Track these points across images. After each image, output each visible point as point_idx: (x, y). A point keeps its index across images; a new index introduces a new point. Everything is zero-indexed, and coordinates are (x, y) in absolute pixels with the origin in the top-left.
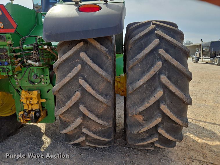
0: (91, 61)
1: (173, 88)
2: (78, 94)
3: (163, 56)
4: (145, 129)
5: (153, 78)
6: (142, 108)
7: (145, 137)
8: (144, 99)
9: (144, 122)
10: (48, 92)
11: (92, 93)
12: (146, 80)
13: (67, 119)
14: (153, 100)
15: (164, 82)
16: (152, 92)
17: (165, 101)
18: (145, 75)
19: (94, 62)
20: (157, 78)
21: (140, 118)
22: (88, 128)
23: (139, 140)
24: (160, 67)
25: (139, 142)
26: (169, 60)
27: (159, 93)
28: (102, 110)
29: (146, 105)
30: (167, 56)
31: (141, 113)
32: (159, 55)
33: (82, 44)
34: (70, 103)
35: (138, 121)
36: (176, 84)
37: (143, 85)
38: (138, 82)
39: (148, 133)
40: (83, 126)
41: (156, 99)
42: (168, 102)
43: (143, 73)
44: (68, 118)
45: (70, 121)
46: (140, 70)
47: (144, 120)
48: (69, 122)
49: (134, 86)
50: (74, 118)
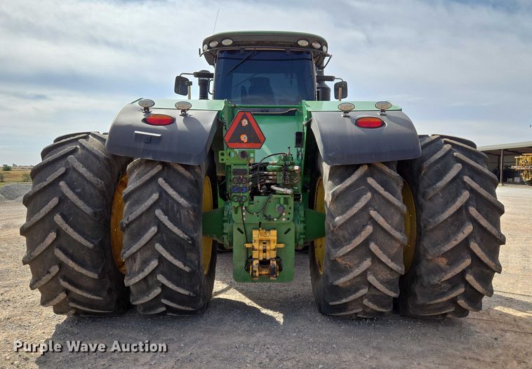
0: (382, 189)
1: (484, 222)
2: (369, 229)
3: (469, 185)
4: (449, 276)
5: (459, 211)
6: (448, 247)
7: (446, 290)
8: (449, 236)
9: (448, 267)
10: (286, 233)
11: (386, 228)
12: (452, 212)
13: (348, 263)
14: (461, 237)
15: (474, 215)
16: (460, 227)
17: (475, 239)
18: (450, 207)
19: (386, 190)
20: (464, 211)
21: (443, 262)
22: (375, 275)
23: (437, 295)
24: (468, 197)
25: (436, 299)
26: (477, 189)
27: (469, 228)
28: (396, 250)
29: (454, 243)
30: (474, 185)
31: (445, 255)
32: (465, 183)
33: (366, 167)
34: (358, 240)
35: (439, 266)
36: (487, 218)
37: (447, 219)
38: (443, 215)
39: (450, 283)
40: (369, 272)
41: (465, 236)
42: (478, 239)
43: (447, 205)
44: (349, 261)
45: (352, 265)
46: (442, 200)
47: (448, 264)
48: (350, 267)
49: (436, 220)
50: (358, 261)
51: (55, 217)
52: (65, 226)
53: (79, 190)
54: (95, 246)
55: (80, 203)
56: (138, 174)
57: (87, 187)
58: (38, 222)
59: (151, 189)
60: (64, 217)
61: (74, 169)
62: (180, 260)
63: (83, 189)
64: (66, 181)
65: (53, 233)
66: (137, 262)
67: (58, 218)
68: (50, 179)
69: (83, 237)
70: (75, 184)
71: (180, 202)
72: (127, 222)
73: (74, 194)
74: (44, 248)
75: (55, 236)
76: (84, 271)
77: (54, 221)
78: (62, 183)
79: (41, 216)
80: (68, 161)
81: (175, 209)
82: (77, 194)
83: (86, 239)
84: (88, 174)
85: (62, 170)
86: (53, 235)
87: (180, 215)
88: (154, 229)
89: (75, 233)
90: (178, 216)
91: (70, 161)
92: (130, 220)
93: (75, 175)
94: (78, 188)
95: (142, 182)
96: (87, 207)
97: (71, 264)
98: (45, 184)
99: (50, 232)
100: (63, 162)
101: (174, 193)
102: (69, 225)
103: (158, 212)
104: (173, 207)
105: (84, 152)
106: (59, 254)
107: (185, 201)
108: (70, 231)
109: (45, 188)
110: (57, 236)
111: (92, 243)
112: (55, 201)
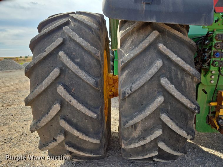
51: (58, 89)
52: (68, 98)
53: (78, 60)
54: (98, 115)
55: (82, 74)
56: (132, 42)
57: (86, 57)
58: (41, 94)
59: (150, 56)
60: (67, 88)
61: (71, 39)
62: (184, 130)
63: (82, 59)
64: (64, 51)
65: (57, 105)
66: (137, 129)
67: (61, 90)
68: (49, 49)
69: (87, 107)
70: (74, 53)
71: (186, 69)
72: (130, 92)
73: (75, 65)
74: (49, 119)
75: (59, 108)
76: (87, 139)
77: (57, 93)
78: (61, 53)
79: (44, 88)
80: (64, 32)
81: (179, 76)
82: (77, 64)
83: (89, 109)
84: (85, 44)
85: (59, 40)
86: (57, 107)
87: (185, 83)
88: (160, 99)
89: (79, 104)
90: (183, 84)
91: (65, 31)
92: (133, 90)
93: (72, 45)
94: (78, 58)
95: (141, 50)
96: (89, 77)
97: (76, 133)
98: (45, 54)
99: (54, 103)
100: (59, 33)
101: (179, 59)
102: (73, 96)
103: (164, 81)
104: (177, 74)
105: (76, 24)
106: (64, 124)
107: (191, 68)
108: (74, 102)
109: (45, 58)
110: (61, 107)
111: (95, 113)
112: (56, 72)
